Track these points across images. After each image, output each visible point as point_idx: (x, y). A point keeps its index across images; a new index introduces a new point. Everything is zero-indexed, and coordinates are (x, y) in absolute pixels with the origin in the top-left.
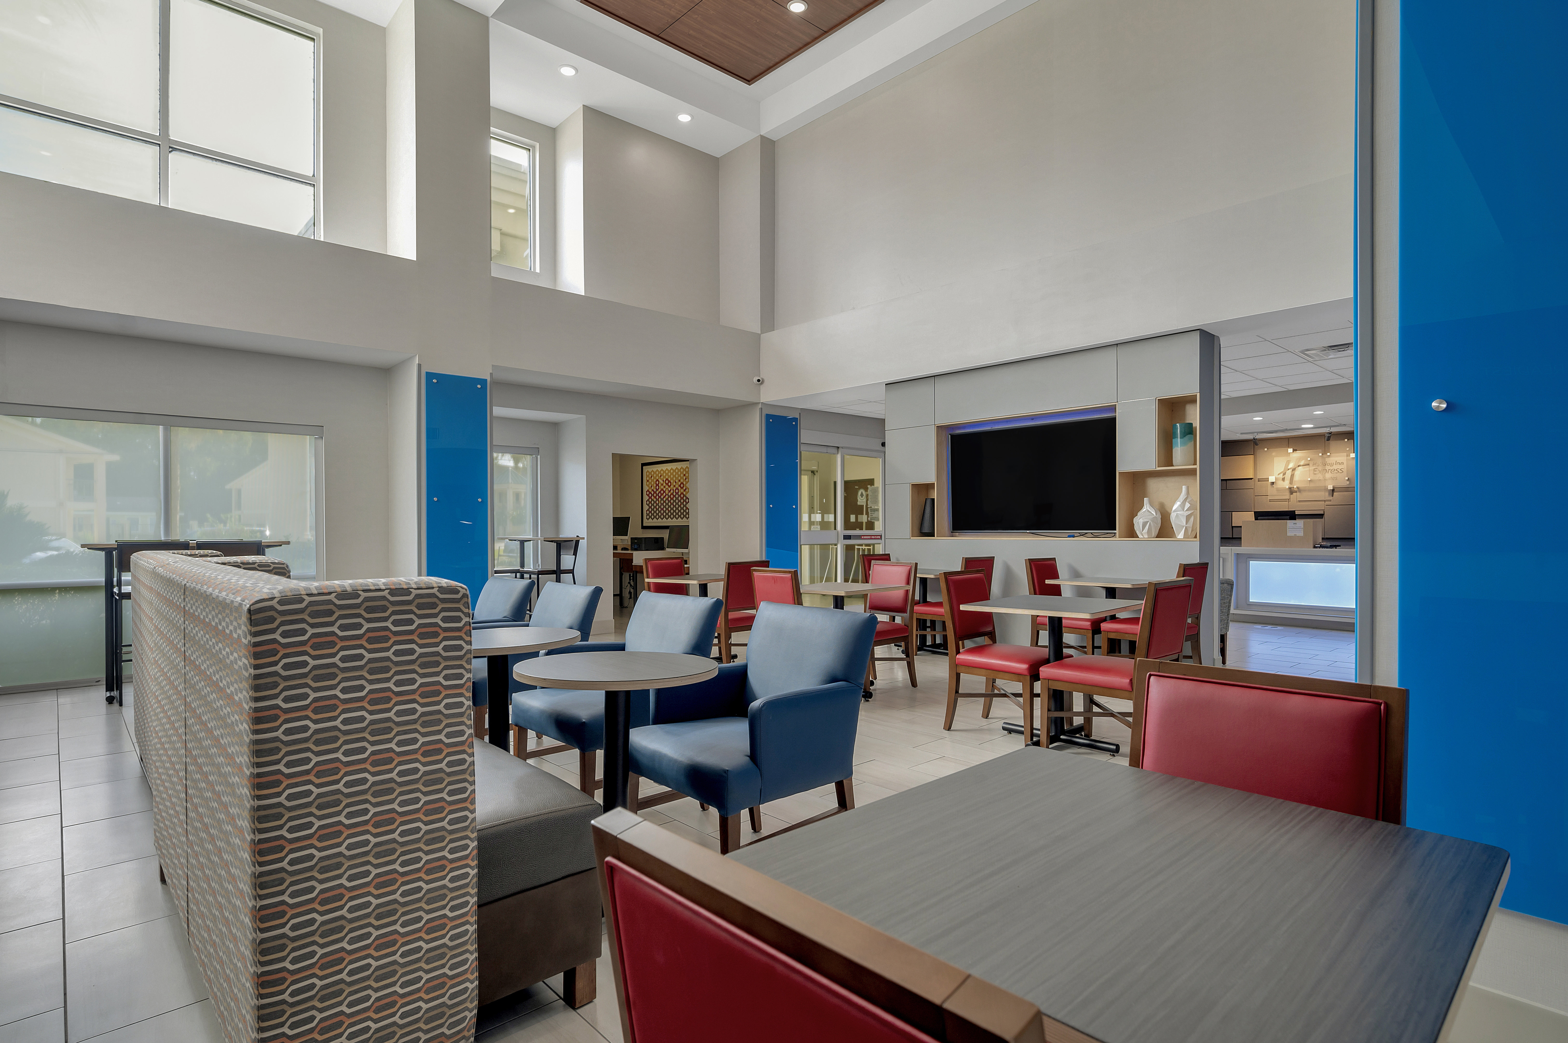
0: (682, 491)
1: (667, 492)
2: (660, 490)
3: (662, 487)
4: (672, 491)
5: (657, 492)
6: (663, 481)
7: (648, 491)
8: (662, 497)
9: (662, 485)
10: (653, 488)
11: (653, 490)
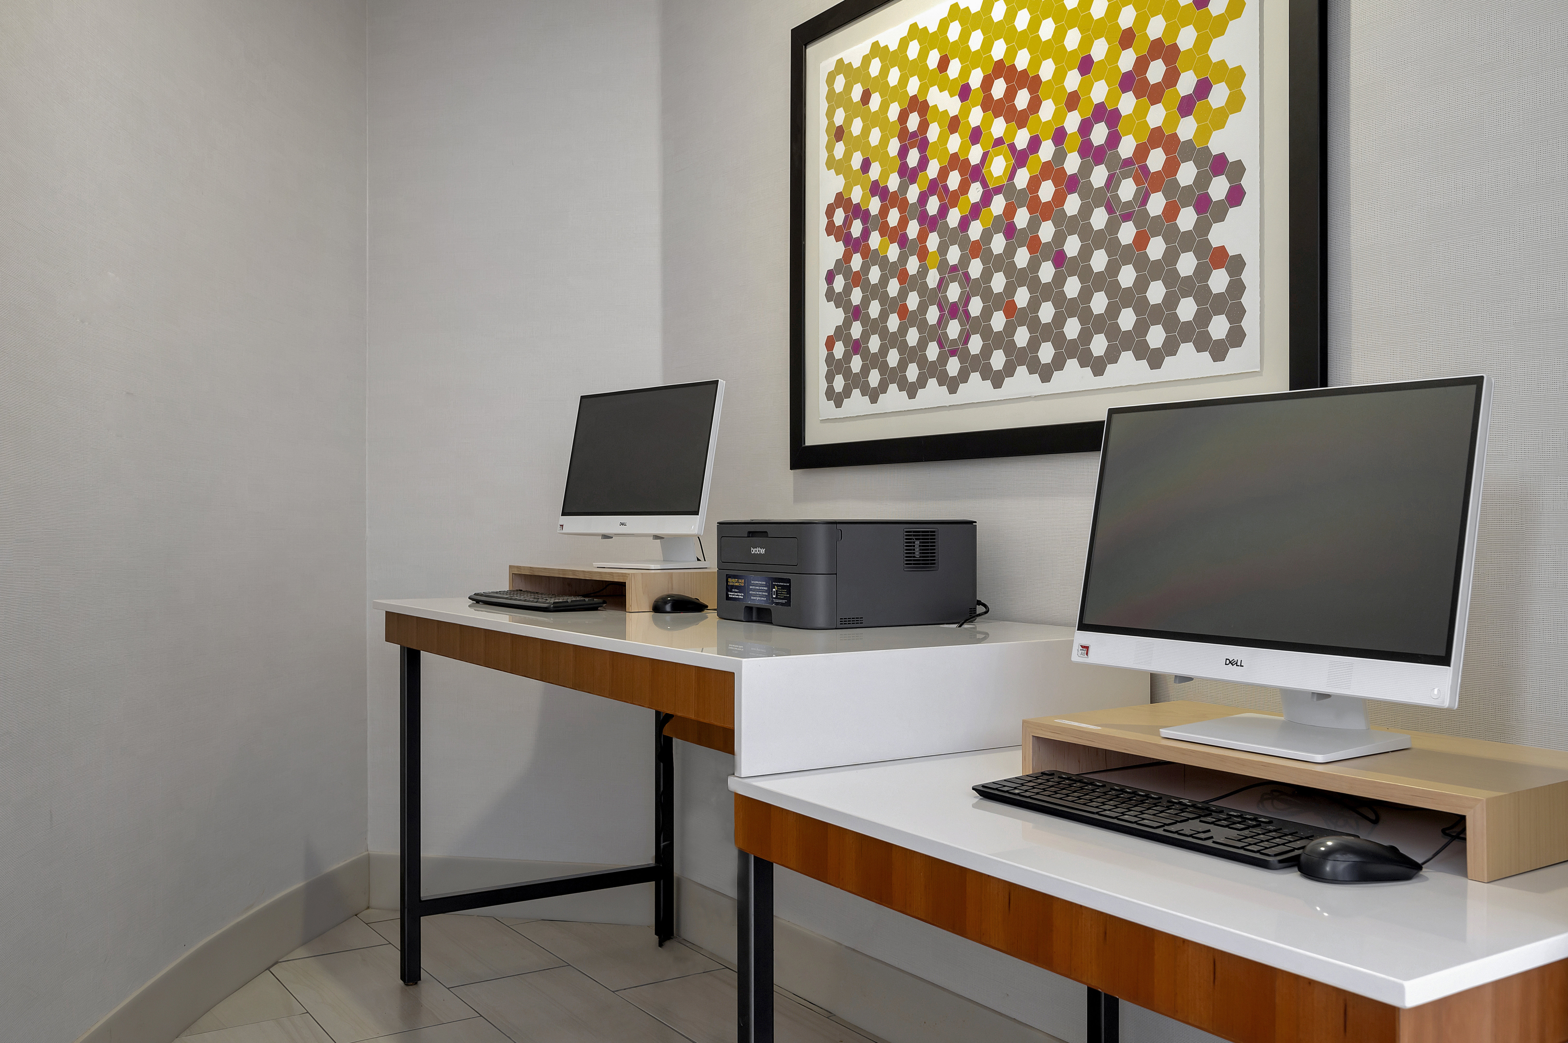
0: (1156, 116)
1: (998, 166)
2: (933, 170)
3: (954, 143)
4: (1047, 151)
5: (913, 193)
6: (965, 93)
7: (841, 200)
8: (954, 218)
9: (954, 125)
10: (875, 172)
11: (877, 189)
